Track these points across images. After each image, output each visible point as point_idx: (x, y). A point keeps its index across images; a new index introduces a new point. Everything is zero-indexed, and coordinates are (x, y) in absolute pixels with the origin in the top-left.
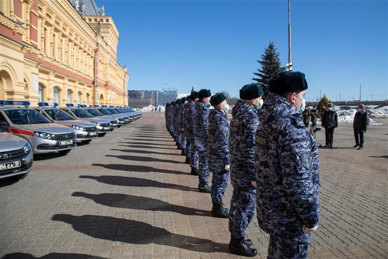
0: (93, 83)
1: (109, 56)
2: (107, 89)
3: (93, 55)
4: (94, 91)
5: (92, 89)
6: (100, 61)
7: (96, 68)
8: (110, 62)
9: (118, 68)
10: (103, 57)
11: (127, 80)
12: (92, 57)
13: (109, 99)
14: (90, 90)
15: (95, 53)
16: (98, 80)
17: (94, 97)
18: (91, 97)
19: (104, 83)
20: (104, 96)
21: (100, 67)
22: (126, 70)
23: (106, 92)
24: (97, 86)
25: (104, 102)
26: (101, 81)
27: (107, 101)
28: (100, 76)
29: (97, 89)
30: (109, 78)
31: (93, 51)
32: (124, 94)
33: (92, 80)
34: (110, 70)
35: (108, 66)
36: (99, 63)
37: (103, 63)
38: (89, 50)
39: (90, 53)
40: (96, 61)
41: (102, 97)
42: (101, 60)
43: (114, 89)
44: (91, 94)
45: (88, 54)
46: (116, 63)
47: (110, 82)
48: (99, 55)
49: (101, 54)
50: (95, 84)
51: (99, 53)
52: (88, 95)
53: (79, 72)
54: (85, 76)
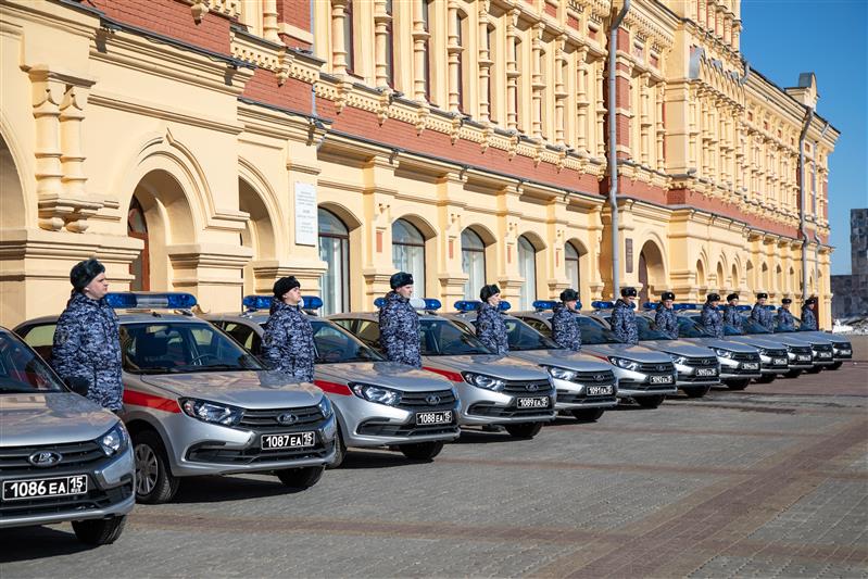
0: (604, 186)
1: (689, 39)
2: (683, 216)
3: (599, 45)
4: (608, 227)
5: (595, 219)
6: (638, 72)
7: (614, 110)
8: (694, 71)
9: (752, 94)
10: (658, 47)
11: (819, 155)
12: (593, 57)
13: (693, 268)
14: (586, 229)
15: (608, 32)
16: (626, 170)
17: (607, 261)
18: (591, 262)
19: (664, 184)
20: (667, 250)
21: (641, 103)
22: (810, 99)
23: (678, 229)
24: (621, 201)
26: (643, 176)
27: (685, 275)
28: (641, 148)
29: (625, 218)
30: (692, 157)
31: (600, 27)
32: (800, 233)
33: (597, 171)
34: (693, 114)
35: (688, 92)
36: (635, 82)
37: (654, 82)
38: (574, 21)
39: (580, 35)
40: (614, 73)
41: (651, 255)
42: (643, 62)
43: (723, 213)
44: (592, 243)
45: (573, 46)
46: (738, 71)
47: (699, 175)
48: (633, 40)
49: (642, 36)
50: (613, 193)
51: (632, 33)
52: (575, 249)
53: (524, 138)
54: (553, 157)
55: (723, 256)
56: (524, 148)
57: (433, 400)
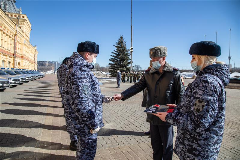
0: (13, 55)
1: (24, 39)
2: (23, 59)
3: (13, 38)
4: (14, 60)
5: (12, 59)
6: (18, 42)
7: (15, 46)
8: (25, 43)
9: (30, 46)
10: (21, 39)
11: (36, 55)
12: (13, 39)
13: (24, 66)
14: (11, 60)
15: (15, 36)
16: (16, 53)
17: (14, 64)
18: (11, 64)
19: (21, 56)
20: (21, 63)
21: (18, 45)
22: (36, 48)
23: (22, 61)
24: (16, 57)
25: (21, 67)
26: (18, 54)
27: (23, 66)
28: (18, 51)
29: (16, 59)
30: (24, 53)
31: (14, 35)
32: (34, 63)
33: (13, 53)
34: (24, 48)
35: (24, 45)
36: (18, 43)
37: (20, 43)
38: (10, 34)
39: (11, 36)
40: (15, 41)
41: (19, 64)
42: (19, 41)
43: (27, 60)
44: (12, 62)
45: (10, 37)
46: (29, 44)
47: (25, 55)
48: (18, 38)
49: (19, 38)
50: (15, 56)
51: (18, 37)
52: (10, 62)
53: (3, 48)
54: (7, 51)
55: (25, 64)
56: (3, 49)
57: (6, 82)
